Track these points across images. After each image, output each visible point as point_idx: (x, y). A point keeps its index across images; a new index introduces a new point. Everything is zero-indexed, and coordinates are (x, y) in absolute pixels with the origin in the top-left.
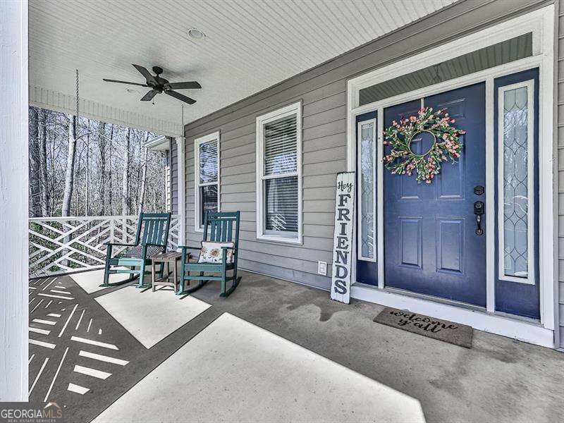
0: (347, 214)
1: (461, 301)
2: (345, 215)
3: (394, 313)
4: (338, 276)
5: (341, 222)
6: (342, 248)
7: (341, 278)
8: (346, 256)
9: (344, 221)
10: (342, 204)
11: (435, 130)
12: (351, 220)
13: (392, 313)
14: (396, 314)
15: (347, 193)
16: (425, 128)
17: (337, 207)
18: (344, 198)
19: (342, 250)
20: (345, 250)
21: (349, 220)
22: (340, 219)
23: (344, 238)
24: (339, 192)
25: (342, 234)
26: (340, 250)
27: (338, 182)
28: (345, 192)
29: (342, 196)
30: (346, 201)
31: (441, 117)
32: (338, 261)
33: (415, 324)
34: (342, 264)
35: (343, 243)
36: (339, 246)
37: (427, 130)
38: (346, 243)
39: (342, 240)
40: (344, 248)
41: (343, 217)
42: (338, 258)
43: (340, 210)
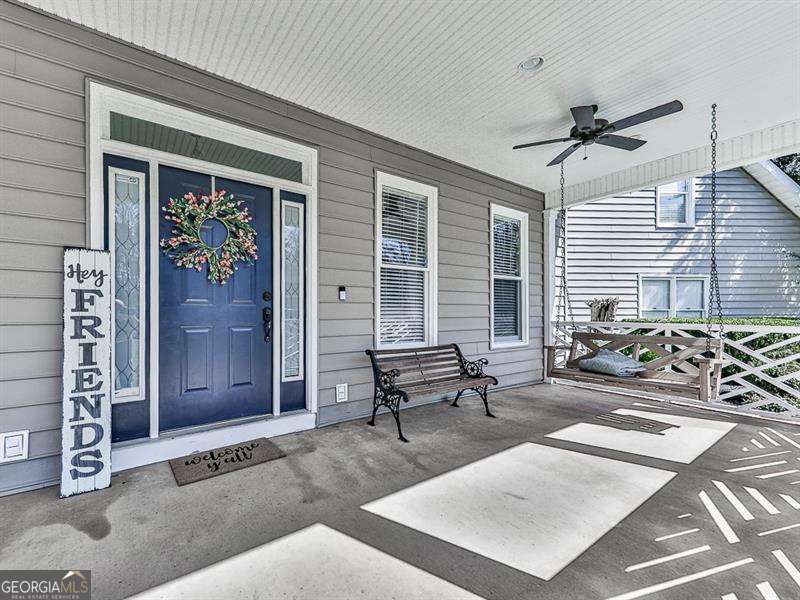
0: (95, 325)
1: (254, 415)
2: (91, 329)
3: (191, 461)
4: (78, 444)
5: (82, 341)
6: (86, 390)
7: (88, 445)
8: (98, 403)
9: (90, 338)
10: (80, 307)
11: (229, 222)
12: (107, 336)
13: (187, 464)
14: (193, 462)
15: (93, 287)
16: (219, 215)
17: (68, 314)
18: (87, 296)
19: (87, 395)
20: (93, 393)
21: (102, 336)
22: (77, 335)
23: (91, 370)
24: (71, 283)
25: (84, 364)
26: (81, 394)
27: (66, 265)
28: (89, 283)
29: (80, 294)
30: (91, 301)
31: (240, 209)
32: (77, 417)
33: (226, 461)
34: (88, 418)
35: (90, 380)
36: (79, 388)
37: (220, 219)
38: (96, 379)
39: (86, 375)
40: (92, 389)
41: (85, 332)
42: (77, 411)
43: (78, 320)
